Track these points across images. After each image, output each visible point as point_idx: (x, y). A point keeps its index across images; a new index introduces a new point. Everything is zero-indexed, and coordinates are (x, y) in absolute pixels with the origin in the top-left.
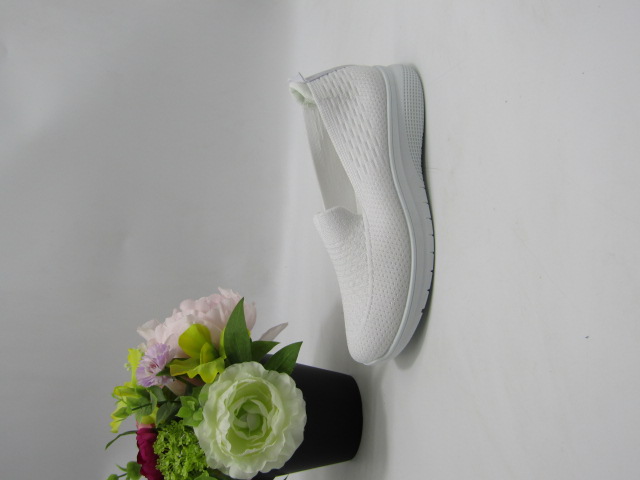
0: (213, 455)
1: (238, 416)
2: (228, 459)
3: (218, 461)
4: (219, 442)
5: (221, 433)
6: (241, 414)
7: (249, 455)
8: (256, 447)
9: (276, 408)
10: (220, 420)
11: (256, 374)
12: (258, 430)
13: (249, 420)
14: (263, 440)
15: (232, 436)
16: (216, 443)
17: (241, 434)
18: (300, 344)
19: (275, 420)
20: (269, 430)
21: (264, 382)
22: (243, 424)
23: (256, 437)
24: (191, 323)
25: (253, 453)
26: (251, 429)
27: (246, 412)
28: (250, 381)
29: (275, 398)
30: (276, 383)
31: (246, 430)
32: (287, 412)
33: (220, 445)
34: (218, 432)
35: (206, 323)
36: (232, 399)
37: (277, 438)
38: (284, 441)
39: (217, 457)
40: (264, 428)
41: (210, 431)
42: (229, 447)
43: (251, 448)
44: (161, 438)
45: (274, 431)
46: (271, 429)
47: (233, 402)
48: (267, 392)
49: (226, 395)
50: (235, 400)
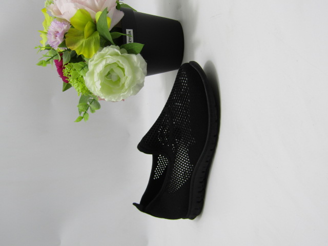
14: (121, 89)
23: (117, 87)
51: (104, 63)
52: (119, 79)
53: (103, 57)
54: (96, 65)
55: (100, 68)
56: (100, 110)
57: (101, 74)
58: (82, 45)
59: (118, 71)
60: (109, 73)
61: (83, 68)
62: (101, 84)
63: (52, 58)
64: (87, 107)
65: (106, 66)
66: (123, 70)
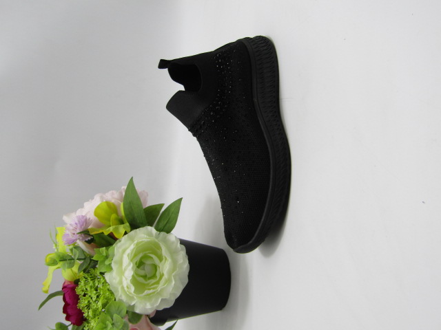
0: (121, 296)
1: (138, 267)
2: (132, 298)
3: (125, 301)
4: (125, 286)
5: (126, 279)
6: (140, 264)
7: (148, 295)
8: (153, 288)
9: (166, 259)
10: (125, 270)
11: (150, 234)
12: (154, 276)
13: (146, 269)
14: (158, 283)
15: (134, 281)
16: (123, 288)
17: (141, 280)
18: (181, 199)
19: (165, 267)
20: (162, 275)
21: (156, 240)
22: (142, 272)
23: (153, 281)
24: (102, 201)
25: (150, 294)
26: (148, 276)
27: (144, 263)
28: (146, 240)
29: (164, 252)
30: (165, 241)
31: (145, 277)
32: (174, 262)
33: (126, 289)
34: (124, 278)
35: (113, 201)
36: (133, 255)
37: (169, 281)
38: (174, 282)
39: (124, 298)
40: (158, 274)
41: (118, 279)
42: (133, 289)
43: (149, 289)
44: (82, 283)
45: (166, 276)
46: (163, 275)
47: (134, 257)
48: (160, 248)
49: (128, 251)
50: (135, 255)
60: (141, 262)
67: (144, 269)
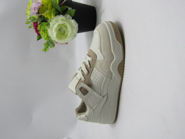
51: (57, 24)
52: (65, 32)
53: (57, 21)
54: (54, 25)
55: (56, 26)
56: (54, 47)
57: (56, 29)
58: (47, 13)
59: (64, 28)
60: (60, 29)
61: (47, 25)
62: (56, 34)
63: (33, 20)
64: (48, 45)
65: (59, 25)
66: (67, 27)
67: (61, 31)
